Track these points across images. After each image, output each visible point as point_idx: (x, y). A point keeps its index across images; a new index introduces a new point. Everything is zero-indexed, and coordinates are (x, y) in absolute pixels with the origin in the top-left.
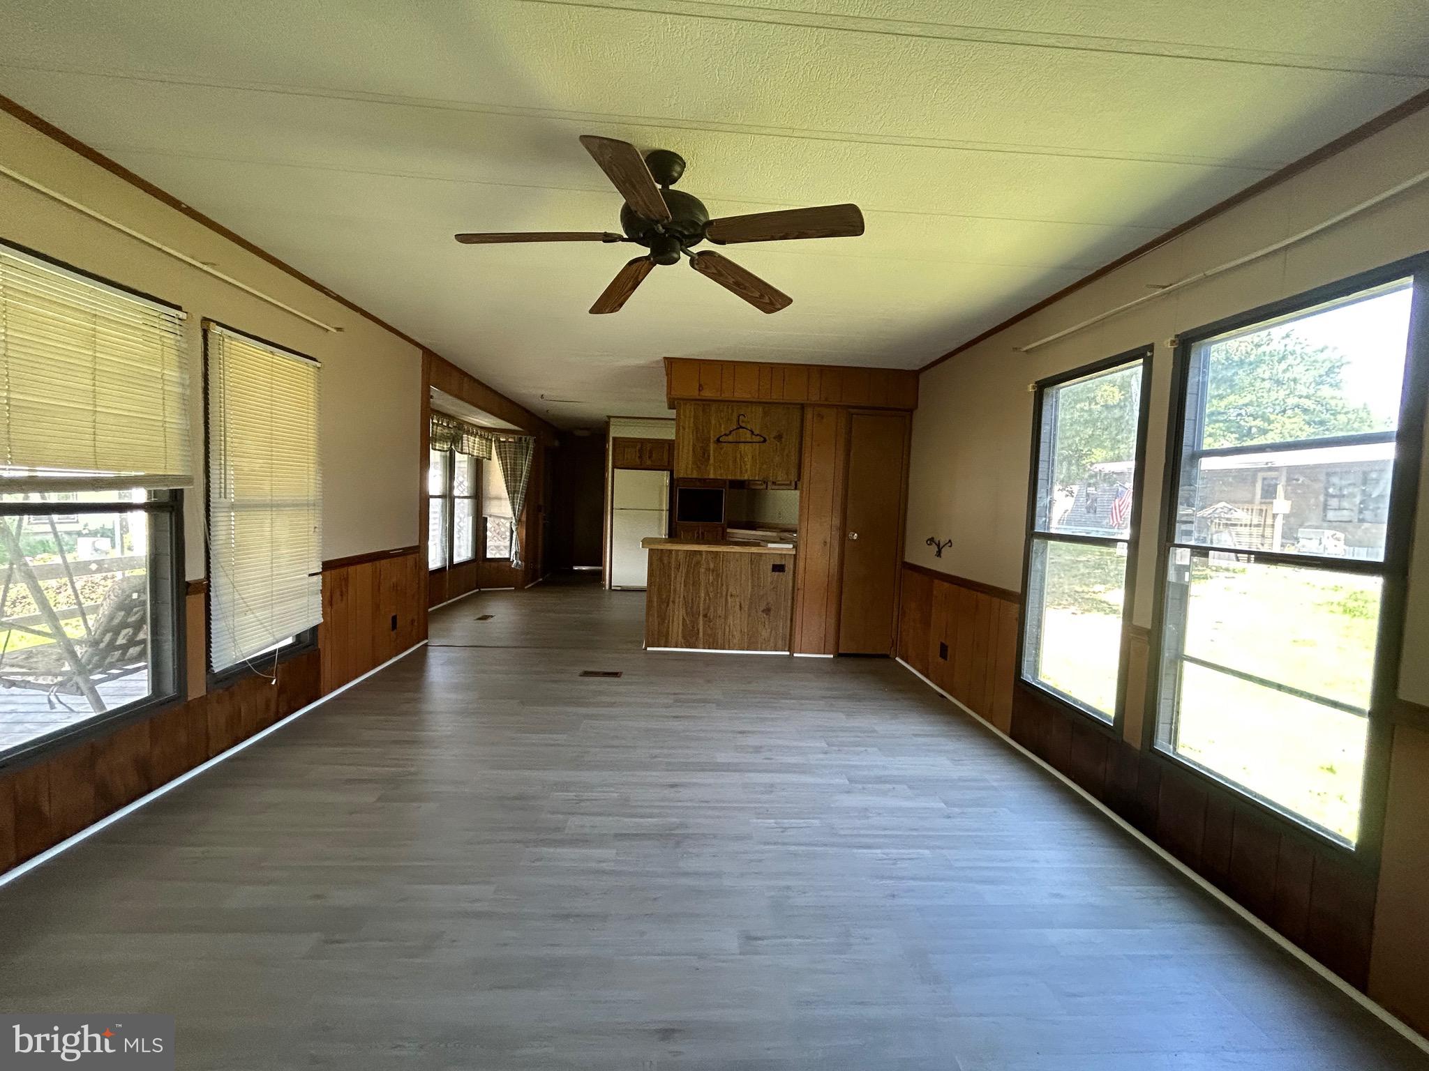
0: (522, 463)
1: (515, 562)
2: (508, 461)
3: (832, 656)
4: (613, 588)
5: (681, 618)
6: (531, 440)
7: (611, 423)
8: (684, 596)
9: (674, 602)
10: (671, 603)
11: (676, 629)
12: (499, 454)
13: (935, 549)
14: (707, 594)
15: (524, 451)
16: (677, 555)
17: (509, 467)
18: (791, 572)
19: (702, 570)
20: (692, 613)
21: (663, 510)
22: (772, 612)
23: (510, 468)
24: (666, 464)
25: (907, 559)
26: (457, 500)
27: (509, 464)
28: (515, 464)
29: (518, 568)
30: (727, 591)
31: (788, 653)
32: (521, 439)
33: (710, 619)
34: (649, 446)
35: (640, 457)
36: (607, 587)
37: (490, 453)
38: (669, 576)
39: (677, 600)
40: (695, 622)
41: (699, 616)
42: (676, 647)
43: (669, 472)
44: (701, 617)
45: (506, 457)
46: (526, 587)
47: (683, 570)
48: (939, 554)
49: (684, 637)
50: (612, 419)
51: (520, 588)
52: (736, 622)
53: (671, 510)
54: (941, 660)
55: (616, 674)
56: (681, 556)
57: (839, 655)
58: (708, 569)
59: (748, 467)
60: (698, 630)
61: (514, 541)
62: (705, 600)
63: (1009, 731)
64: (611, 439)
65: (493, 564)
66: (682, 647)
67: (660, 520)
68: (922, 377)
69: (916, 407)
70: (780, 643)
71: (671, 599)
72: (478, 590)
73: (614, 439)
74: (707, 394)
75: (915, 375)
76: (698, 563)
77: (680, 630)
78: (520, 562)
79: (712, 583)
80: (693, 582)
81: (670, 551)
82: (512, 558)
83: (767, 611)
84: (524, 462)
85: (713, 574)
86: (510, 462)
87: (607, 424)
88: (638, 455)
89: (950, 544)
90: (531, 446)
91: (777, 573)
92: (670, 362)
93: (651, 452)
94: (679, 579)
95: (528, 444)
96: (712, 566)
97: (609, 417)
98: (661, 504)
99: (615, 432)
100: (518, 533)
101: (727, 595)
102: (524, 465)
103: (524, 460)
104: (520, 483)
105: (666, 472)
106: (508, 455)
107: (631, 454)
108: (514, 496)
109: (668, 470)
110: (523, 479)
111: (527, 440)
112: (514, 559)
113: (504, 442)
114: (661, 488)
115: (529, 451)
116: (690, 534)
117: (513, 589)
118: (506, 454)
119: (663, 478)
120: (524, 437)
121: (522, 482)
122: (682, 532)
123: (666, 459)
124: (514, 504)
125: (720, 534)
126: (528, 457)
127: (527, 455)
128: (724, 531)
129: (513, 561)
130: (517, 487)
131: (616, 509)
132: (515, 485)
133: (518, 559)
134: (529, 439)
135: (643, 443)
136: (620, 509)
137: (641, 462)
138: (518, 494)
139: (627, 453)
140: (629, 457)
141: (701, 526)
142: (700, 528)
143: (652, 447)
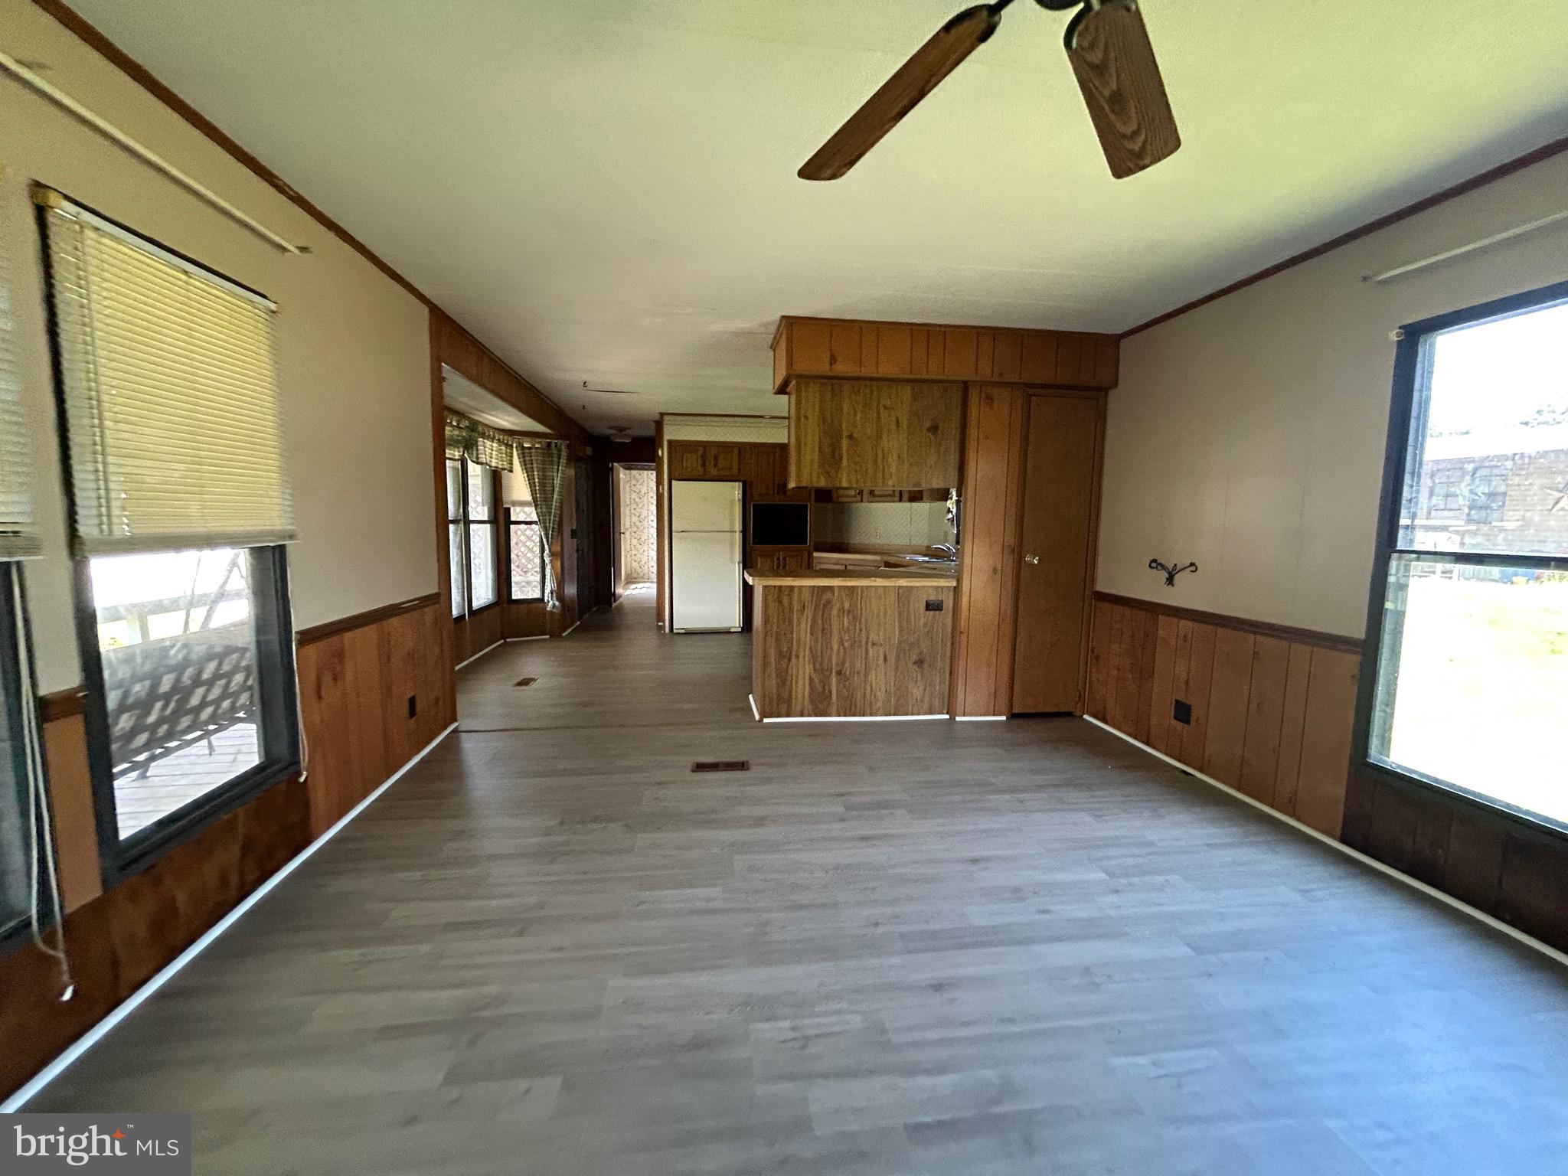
0: (553, 476)
1: (551, 603)
2: (535, 473)
3: (1004, 718)
4: (675, 631)
5: (807, 677)
6: (563, 445)
7: (665, 422)
8: (810, 648)
9: (797, 657)
10: (794, 657)
11: (801, 691)
12: (524, 463)
13: (1164, 575)
14: (842, 643)
15: (555, 459)
16: (800, 593)
17: (537, 480)
18: (951, 614)
19: (835, 612)
20: (822, 670)
21: (736, 532)
22: (926, 666)
23: (539, 482)
24: (736, 474)
25: (1101, 587)
26: (473, 527)
27: (536, 477)
28: (544, 477)
29: (554, 610)
30: (868, 638)
31: (947, 717)
32: (549, 444)
33: (845, 676)
34: (714, 451)
35: (703, 465)
36: (667, 630)
37: (511, 463)
38: (791, 623)
39: (801, 654)
40: (825, 683)
41: (831, 673)
42: (802, 715)
43: (741, 484)
44: (834, 674)
45: (532, 468)
46: (564, 634)
47: (809, 613)
48: (1170, 581)
49: (812, 701)
50: (666, 418)
51: (556, 635)
52: (880, 680)
53: (744, 531)
54: (1178, 725)
55: (742, 766)
56: (806, 596)
57: (1013, 716)
58: (842, 610)
59: (893, 470)
60: (830, 692)
61: (548, 577)
62: (839, 650)
63: (1339, 833)
64: (665, 444)
65: (523, 608)
66: (809, 715)
67: (732, 544)
68: (1124, 344)
69: (1115, 385)
70: (936, 703)
71: (794, 653)
72: (502, 641)
73: (670, 442)
74: (842, 368)
75: (1114, 341)
76: (829, 602)
77: (807, 693)
78: (557, 603)
79: (848, 628)
80: (822, 630)
81: (792, 588)
82: (546, 598)
83: (920, 662)
84: (555, 474)
85: (848, 614)
86: (538, 475)
87: (659, 424)
88: (700, 462)
89: (1193, 568)
90: (564, 454)
91: (932, 613)
92: (791, 325)
93: (716, 458)
94: (803, 625)
95: (560, 450)
96: (847, 605)
97: (662, 415)
99: (670, 433)
100: (551, 565)
101: (867, 643)
102: (555, 478)
103: (555, 471)
104: (552, 501)
105: (737, 483)
106: (535, 465)
107: (692, 461)
108: (546, 519)
109: (739, 481)
110: (555, 496)
111: (559, 444)
112: (550, 599)
113: (529, 448)
114: (732, 503)
115: (561, 460)
116: (769, 561)
117: (548, 637)
118: (532, 464)
119: (735, 490)
120: (554, 441)
121: (554, 500)
122: (759, 559)
123: (735, 467)
124: (546, 529)
125: (805, 559)
126: (560, 468)
127: (559, 466)
128: (810, 555)
129: (549, 602)
130: (549, 507)
131: (676, 532)
132: (546, 505)
133: (555, 599)
134: (561, 444)
135: (705, 447)
136: (682, 532)
137: (705, 471)
138: (550, 516)
139: (686, 460)
140: (689, 466)
141: (782, 550)
142: (781, 552)
143: (718, 453)
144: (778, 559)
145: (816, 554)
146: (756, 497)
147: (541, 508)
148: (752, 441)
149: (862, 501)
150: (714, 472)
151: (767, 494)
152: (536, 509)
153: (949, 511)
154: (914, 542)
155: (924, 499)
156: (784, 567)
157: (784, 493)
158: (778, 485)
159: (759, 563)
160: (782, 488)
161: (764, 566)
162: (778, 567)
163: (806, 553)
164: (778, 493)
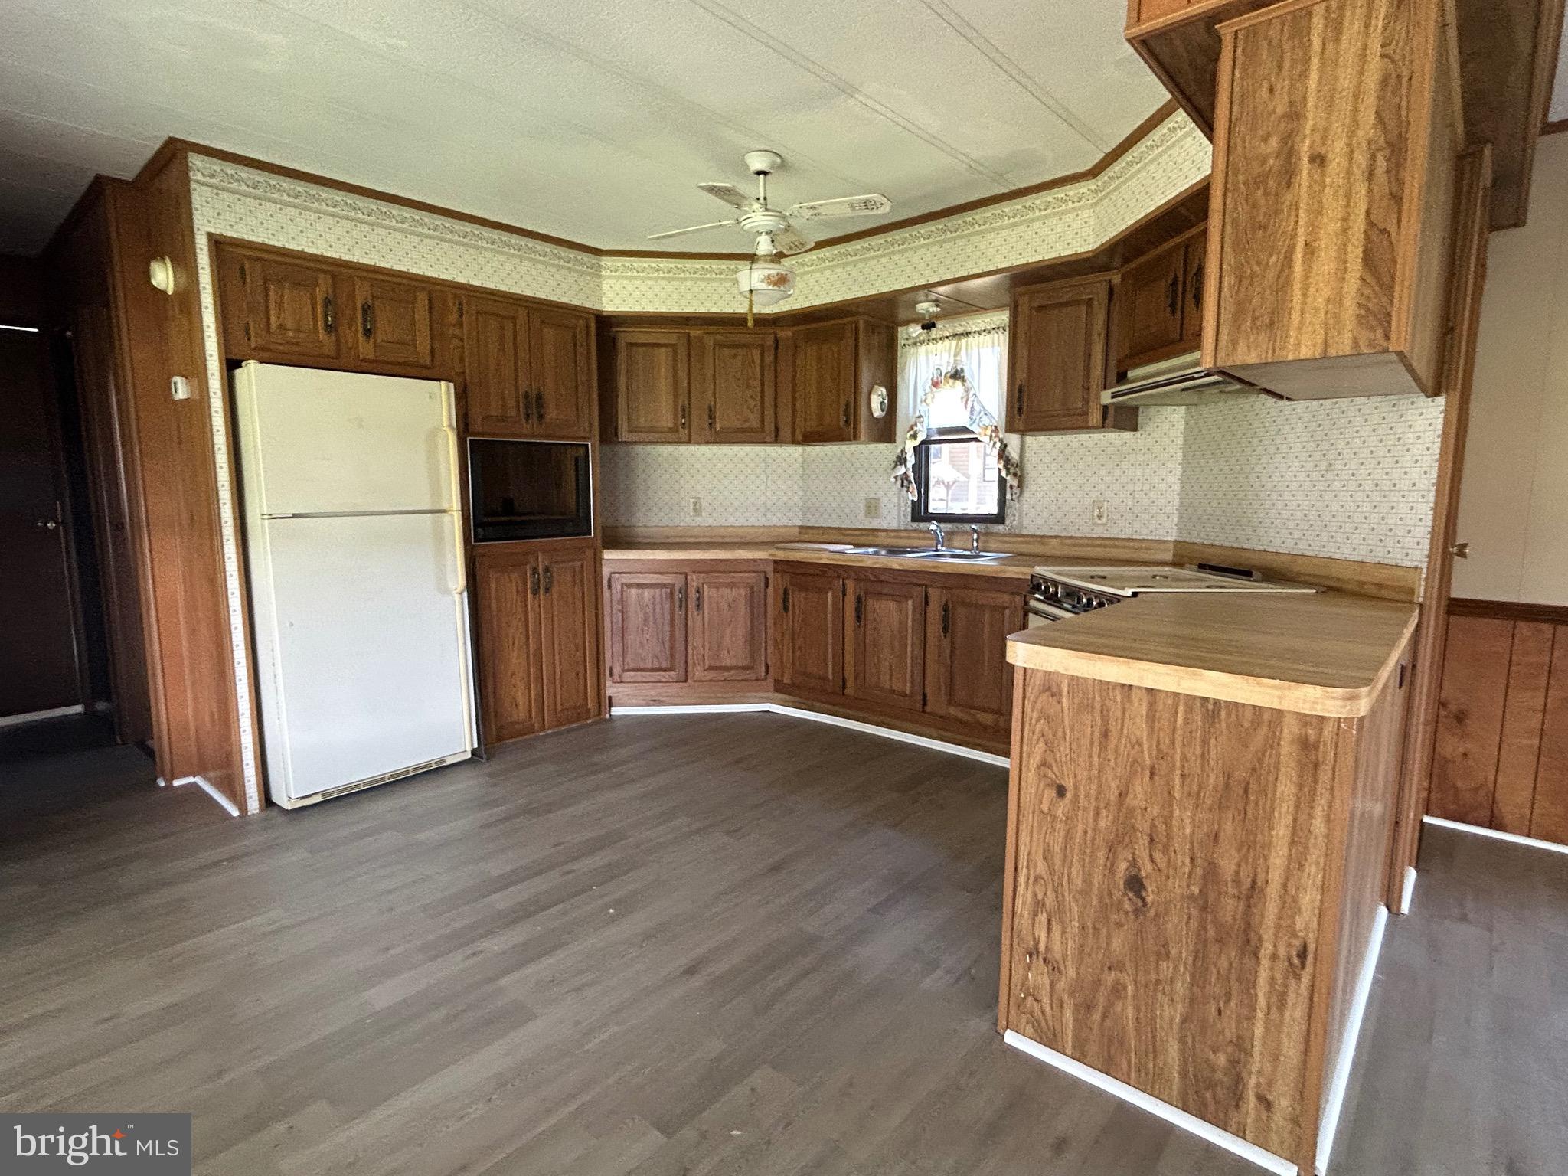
4: (289, 806)
7: (196, 176)
21: (444, 513)
24: (428, 363)
34: (362, 294)
35: (329, 328)
36: (254, 805)
43: (452, 386)
50: (193, 160)
67: (440, 539)
73: (217, 244)
88: (324, 316)
93: (368, 311)
97: (181, 148)
98: (435, 489)
105: (443, 383)
107: (296, 311)
109: (447, 380)
114: (433, 435)
116: (514, 575)
119: (433, 402)
122: (491, 576)
123: (423, 344)
128: (597, 561)
136: (295, 516)
137: (338, 343)
139: (280, 306)
140: (289, 325)
141: (540, 551)
142: (540, 554)
143: (373, 297)
144: (535, 571)
145: (608, 555)
148: (461, 279)
149: (689, 442)
150: (366, 349)
151: (503, 418)
153: (902, 459)
155: (863, 438)
156: (547, 590)
157: (541, 417)
158: (526, 396)
159: (493, 586)
160: (535, 405)
161: (504, 588)
162: (535, 592)
163: (589, 553)
164: (528, 416)
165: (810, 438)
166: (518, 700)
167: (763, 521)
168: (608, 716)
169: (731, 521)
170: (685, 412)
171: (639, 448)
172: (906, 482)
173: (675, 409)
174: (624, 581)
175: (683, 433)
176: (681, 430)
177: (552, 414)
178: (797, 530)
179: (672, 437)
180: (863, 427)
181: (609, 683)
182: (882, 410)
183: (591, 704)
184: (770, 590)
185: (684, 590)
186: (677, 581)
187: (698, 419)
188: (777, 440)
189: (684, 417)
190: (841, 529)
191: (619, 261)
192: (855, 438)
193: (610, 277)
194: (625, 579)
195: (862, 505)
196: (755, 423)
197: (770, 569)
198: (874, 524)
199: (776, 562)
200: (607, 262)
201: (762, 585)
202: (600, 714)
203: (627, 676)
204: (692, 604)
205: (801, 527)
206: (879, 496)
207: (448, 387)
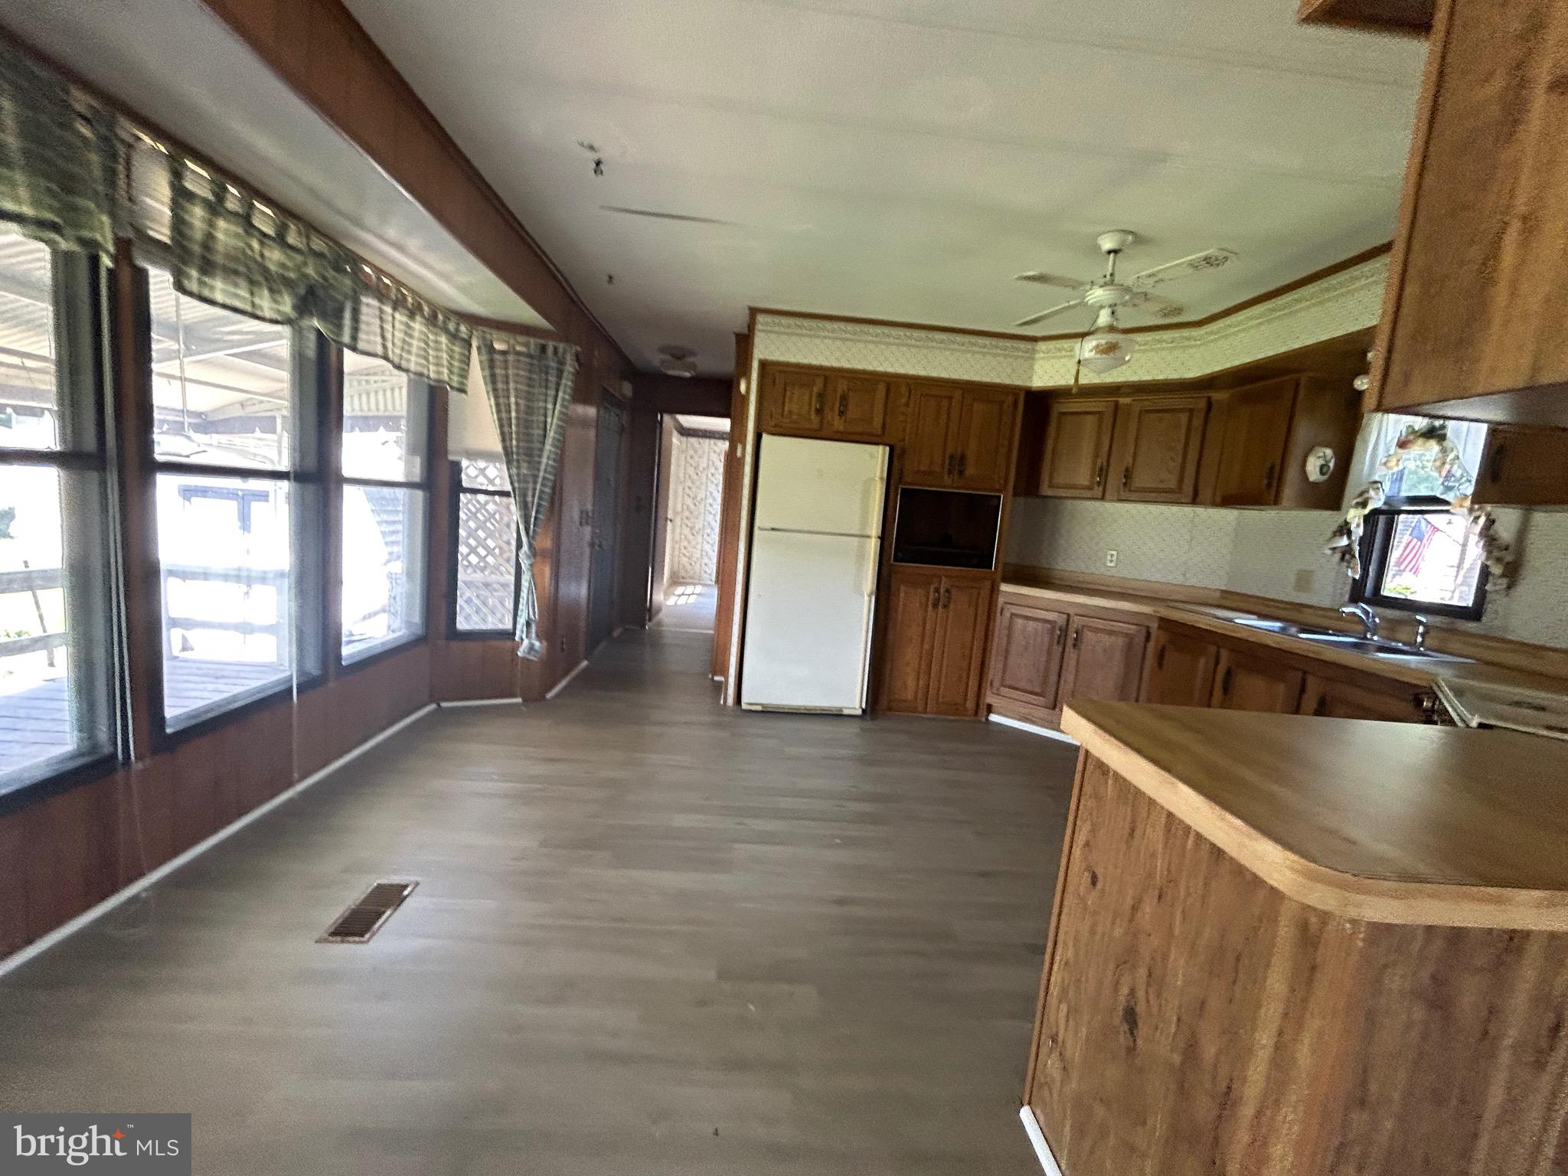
0: (546, 409)
1: (526, 642)
2: (513, 400)
4: (744, 706)
6: (569, 352)
7: (759, 327)
12: (492, 379)
15: (553, 379)
17: (513, 414)
21: (869, 537)
23: (517, 418)
24: (880, 432)
27: (513, 407)
28: (529, 410)
29: (531, 658)
32: (543, 348)
34: (842, 387)
35: (819, 411)
36: (730, 701)
37: (464, 374)
43: (888, 448)
45: (508, 391)
46: (549, 695)
50: (760, 318)
51: (535, 698)
53: (883, 538)
61: (524, 594)
64: (755, 365)
65: (474, 648)
67: (861, 556)
72: (433, 706)
73: (764, 365)
78: (537, 644)
82: (518, 633)
84: (550, 406)
86: (517, 404)
87: (744, 341)
88: (815, 404)
90: (570, 368)
93: (844, 399)
95: (561, 361)
97: (754, 312)
98: (864, 521)
99: (768, 347)
100: (533, 576)
102: (550, 413)
103: (550, 399)
104: (540, 456)
105: (881, 448)
106: (512, 385)
107: (799, 403)
108: (527, 488)
109: (885, 445)
110: (548, 447)
111: (561, 350)
112: (524, 636)
113: (503, 353)
114: (868, 482)
115: (564, 381)
116: (921, 592)
117: (519, 700)
118: (507, 383)
119: (873, 460)
120: (551, 345)
121: (546, 454)
122: (902, 588)
123: (878, 421)
124: (524, 507)
125: (985, 593)
126: (561, 394)
127: (557, 391)
128: (994, 591)
129: (522, 640)
130: (534, 466)
131: (760, 529)
132: (529, 462)
133: (533, 635)
134: (565, 352)
135: (826, 378)
136: (773, 529)
137: (821, 421)
138: (535, 483)
139: (791, 399)
140: (795, 411)
141: (946, 575)
142: (944, 579)
143: (849, 390)
144: (937, 590)
145: (1005, 587)
146: (908, 478)
147: (518, 468)
148: (912, 372)
149: (1103, 498)
150: (838, 424)
151: (929, 472)
152: (508, 469)
153: (1345, 529)
154: (1193, 581)
155: (1285, 502)
156: (945, 606)
157: (961, 473)
158: (952, 457)
159: (902, 595)
160: (958, 463)
161: (909, 601)
162: (935, 605)
163: (988, 584)
164: (950, 472)
165: (1229, 501)
166: (907, 681)
167: (1180, 580)
168: (984, 719)
169: (1146, 576)
170: (1103, 472)
171: (1069, 502)
172: (1347, 557)
173: (1093, 469)
174: (1013, 611)
175: (1098, 491)
176: (1096, 488)
177: (970, 471)
178: (1218, 594)
179: (1089, 494)
180: (1289, 491)
181: (988, 692)
182: (1322, 473)
183: (970, 705)
184: (1151, 645)
185: (1065, 630)
186: (1061, 620)
187: (1115, 478)
188: (1195, 501)
189: (1100, 476)
190: (1264, 599)
191: (1052, 345)
192: (1276, 501)
193: (1043, 358)
194: (1015, 610)
195: (1293, 579)
196: (1172, 484)
197: (1154, 625)
198: (1303, 598)
199: (1161, 619)
200: (1042, 346)
201: (1142, 639)
202: (976, 713)
203: (1004, 691)
204: (1070, 642)
205: (1223, 591)
206: (1313, 568)
207: (884, 450)
